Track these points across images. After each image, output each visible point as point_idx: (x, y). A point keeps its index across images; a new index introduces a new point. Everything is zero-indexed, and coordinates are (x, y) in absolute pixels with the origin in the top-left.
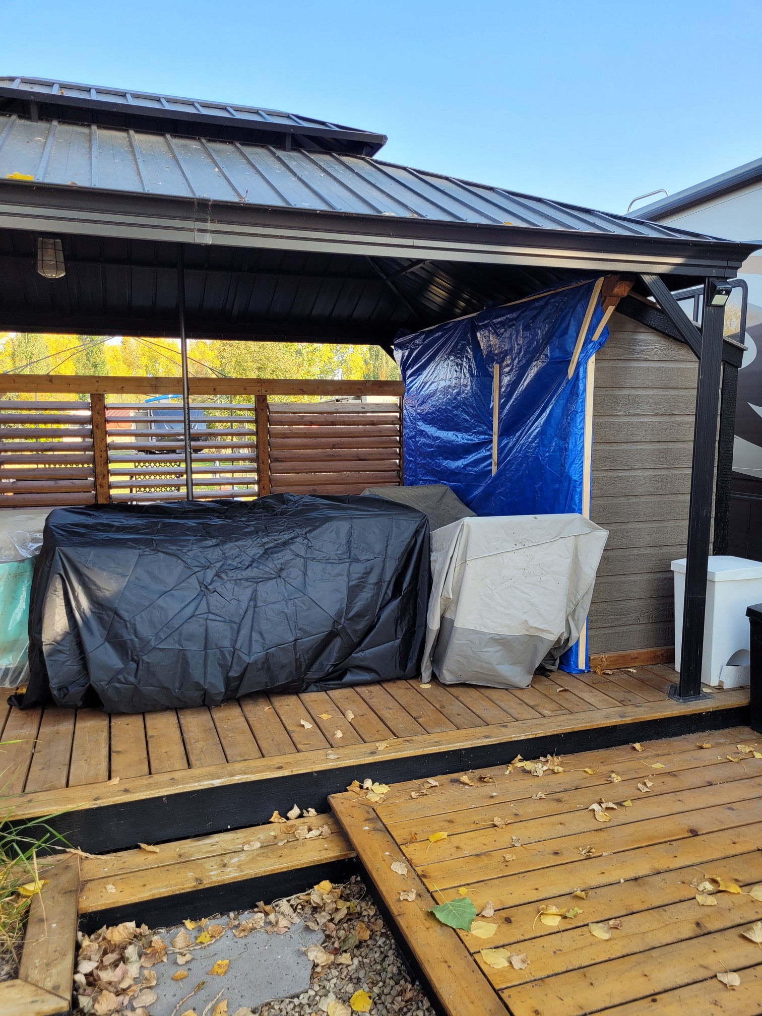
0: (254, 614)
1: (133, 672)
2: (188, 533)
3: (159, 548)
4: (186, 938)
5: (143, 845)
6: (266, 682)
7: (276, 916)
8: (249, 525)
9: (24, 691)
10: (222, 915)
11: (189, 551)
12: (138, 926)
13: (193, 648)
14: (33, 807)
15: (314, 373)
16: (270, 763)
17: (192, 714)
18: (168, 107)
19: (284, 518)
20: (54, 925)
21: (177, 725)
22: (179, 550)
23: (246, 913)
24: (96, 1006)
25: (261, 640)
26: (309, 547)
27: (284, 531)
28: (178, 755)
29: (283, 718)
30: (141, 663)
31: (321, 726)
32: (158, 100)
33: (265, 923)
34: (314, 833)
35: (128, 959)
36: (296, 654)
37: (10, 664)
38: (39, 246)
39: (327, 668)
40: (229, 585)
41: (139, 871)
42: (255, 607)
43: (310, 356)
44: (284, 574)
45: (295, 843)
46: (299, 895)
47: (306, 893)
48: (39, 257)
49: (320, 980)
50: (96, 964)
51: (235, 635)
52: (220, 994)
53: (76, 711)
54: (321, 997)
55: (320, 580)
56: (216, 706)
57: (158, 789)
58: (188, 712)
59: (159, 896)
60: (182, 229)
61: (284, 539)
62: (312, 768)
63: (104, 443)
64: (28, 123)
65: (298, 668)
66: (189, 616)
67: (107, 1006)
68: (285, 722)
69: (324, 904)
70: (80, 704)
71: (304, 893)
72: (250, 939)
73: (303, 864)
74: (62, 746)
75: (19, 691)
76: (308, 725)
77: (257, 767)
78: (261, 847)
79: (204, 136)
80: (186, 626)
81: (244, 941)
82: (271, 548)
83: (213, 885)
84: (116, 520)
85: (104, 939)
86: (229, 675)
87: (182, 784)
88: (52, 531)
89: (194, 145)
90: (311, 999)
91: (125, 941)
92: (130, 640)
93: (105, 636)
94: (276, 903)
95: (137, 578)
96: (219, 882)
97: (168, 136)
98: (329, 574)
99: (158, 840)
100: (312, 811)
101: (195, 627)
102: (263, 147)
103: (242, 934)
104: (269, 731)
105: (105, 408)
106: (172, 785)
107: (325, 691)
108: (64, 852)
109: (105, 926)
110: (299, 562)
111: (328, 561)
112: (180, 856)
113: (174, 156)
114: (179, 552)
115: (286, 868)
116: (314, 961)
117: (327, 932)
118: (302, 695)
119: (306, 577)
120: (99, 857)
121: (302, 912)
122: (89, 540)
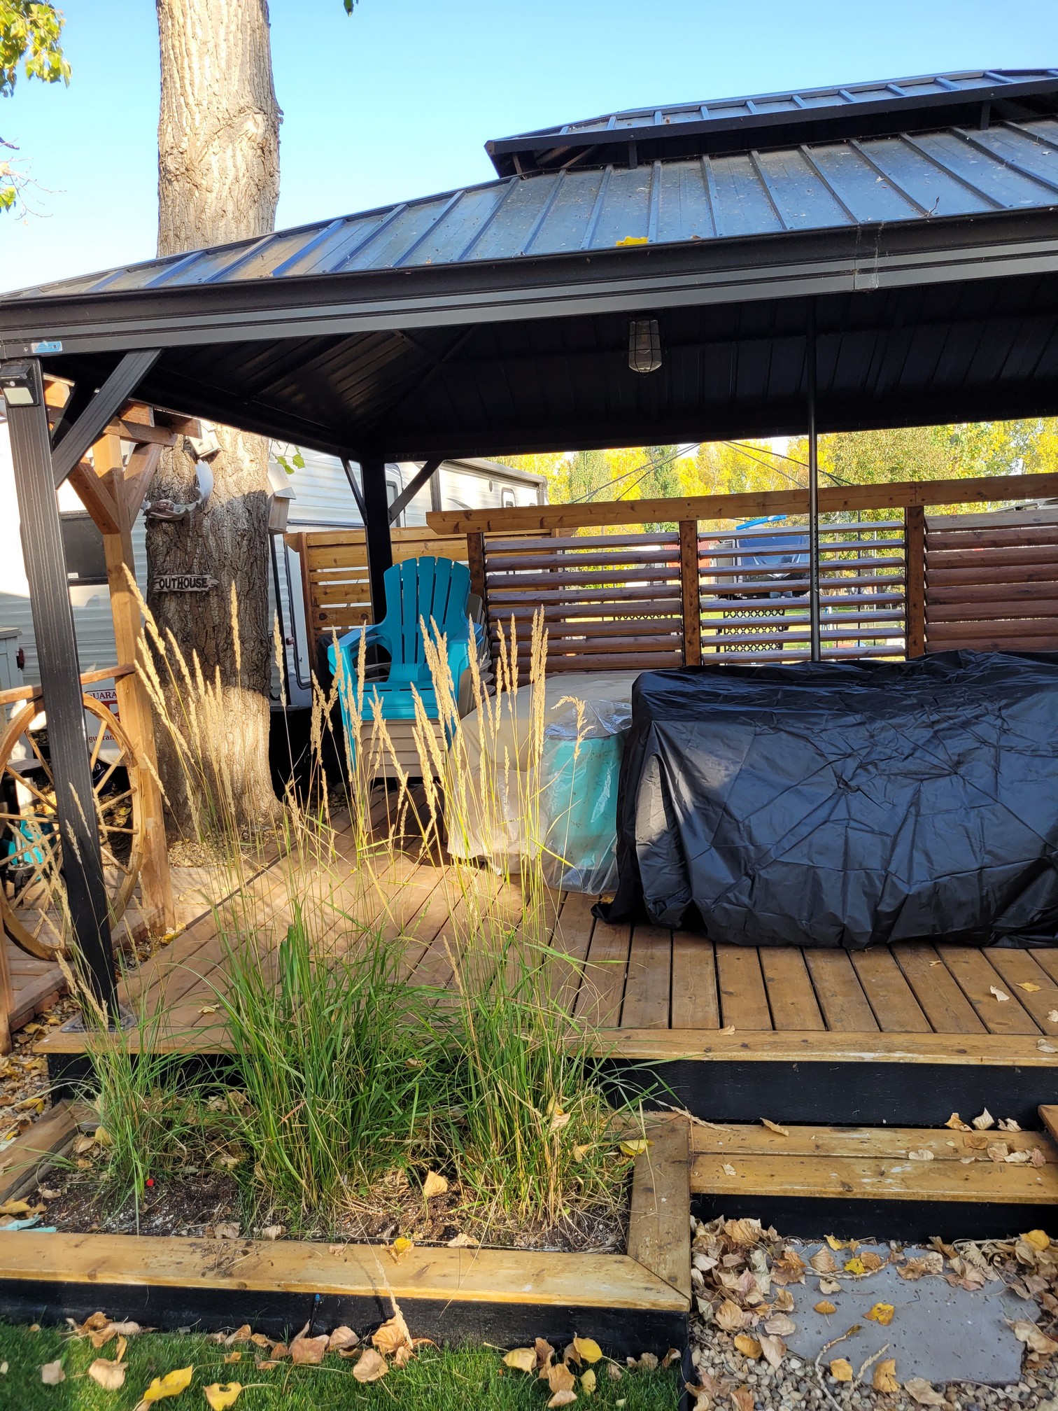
0: (916, 824)
1: (747, 890)
2: (820, 705)
3: (781, 726)
4: (830, 1260)
5: (766, 1122)
6: (934, 926)
7: (961, 1263)
8: (910, 696)
9: (610, 900)
10: (879, 1241)
11: (822, 731)
12: (765, 1227)
13: (828, 865)
14: (632, 1047)
15: (979, 468)
16: (945, 1043)
17: (823, 957)
18: (806, 105)
19: (962, 686)
20: (664, 1200)
21: (804, 969)
22: (809, 729)
23: (914, 1247)
24: (718, 1316)
25: (926, 863)
26: (1005, 731)
27: (963, 705)
28: (809, 1009)
29: (960, 980)
30: (757, 879)
31: (1023, 1000)
32: (790, 100)
33: (944, 1268)
34: (1018, 1157)
35: (755, 1267)
36: (981, 889)
37: (592, 866)
38: (632, 332)
39: (1031, 915)
40: (879, 782)
41: (763, 1155)
42: (918, 814)
43: (972, 444)
44: (962, 770)
45: (988, 1164)
46: (995, 1241)
47: (1007, 1241)
48: (631, 347)
49: (1037, 1373)
50: (716, 1263)
51: (888, 853)
52: (884, 1350)
53: (672, 933)
54: (1040, 1398)
55: (1021, 781)
56: (858, 950)
57: (786, 1051)
58: (818, 953)
59: (792, 1195)
60: (838, 273)
61: (963, 718)
62: (1014, 1061)
63: (695, 587)
64: (625, 171)
65: (985, 909)
66: (822, 821)
67: (732, 1320)
68: (964, 986)
69: (1038, 1264)
70: (679, 924)
71: (1004, 1241)
72: (921, 1285)
73: (1003, 1198)
74: (661, 974)
75: (603, 900)
76: (1002, 997)
77: (927, 1045)
78: (935, 1160)
79: (855, 136)
80: (816, 835)
81: (914, 1286)
82: (943, 730)
83: (866, 1197)
84: (721, 687)
85: (723, 1232)
86: (879, 908)
87: (819, 1050)
88: (645, 700)
89: (842, 151)
90: (1025, 1396)
91: (749, 1243)
92: (744, 847)
93: (710, 840)
94: (960, 1245)
95: (752, 766)
96: (875, 1195)
97: (805, 148)
98: (1037, 772)
99: (786, 1120)
100: (1013, 1124)
101: (830, 836)
102: (943, 131)
103: (910, 1276)
104: (941, 996)
105: (698, 539)
106: (805, 1049)
107: (1026, 949)
108: (668, 1110)
109: (722, 1217)
110: (987, 753)
111: (1035, 753)
112: (818, 1147)
113: (818, 174)
114: (808, 732)
115: (976, 1198)
116: (1026, 1343)
117: (1045, 1307)
118: (987, 951)
119: (999, 775)
120: (711, 1125)
121: (1001, 1267)
122: (690, 712)
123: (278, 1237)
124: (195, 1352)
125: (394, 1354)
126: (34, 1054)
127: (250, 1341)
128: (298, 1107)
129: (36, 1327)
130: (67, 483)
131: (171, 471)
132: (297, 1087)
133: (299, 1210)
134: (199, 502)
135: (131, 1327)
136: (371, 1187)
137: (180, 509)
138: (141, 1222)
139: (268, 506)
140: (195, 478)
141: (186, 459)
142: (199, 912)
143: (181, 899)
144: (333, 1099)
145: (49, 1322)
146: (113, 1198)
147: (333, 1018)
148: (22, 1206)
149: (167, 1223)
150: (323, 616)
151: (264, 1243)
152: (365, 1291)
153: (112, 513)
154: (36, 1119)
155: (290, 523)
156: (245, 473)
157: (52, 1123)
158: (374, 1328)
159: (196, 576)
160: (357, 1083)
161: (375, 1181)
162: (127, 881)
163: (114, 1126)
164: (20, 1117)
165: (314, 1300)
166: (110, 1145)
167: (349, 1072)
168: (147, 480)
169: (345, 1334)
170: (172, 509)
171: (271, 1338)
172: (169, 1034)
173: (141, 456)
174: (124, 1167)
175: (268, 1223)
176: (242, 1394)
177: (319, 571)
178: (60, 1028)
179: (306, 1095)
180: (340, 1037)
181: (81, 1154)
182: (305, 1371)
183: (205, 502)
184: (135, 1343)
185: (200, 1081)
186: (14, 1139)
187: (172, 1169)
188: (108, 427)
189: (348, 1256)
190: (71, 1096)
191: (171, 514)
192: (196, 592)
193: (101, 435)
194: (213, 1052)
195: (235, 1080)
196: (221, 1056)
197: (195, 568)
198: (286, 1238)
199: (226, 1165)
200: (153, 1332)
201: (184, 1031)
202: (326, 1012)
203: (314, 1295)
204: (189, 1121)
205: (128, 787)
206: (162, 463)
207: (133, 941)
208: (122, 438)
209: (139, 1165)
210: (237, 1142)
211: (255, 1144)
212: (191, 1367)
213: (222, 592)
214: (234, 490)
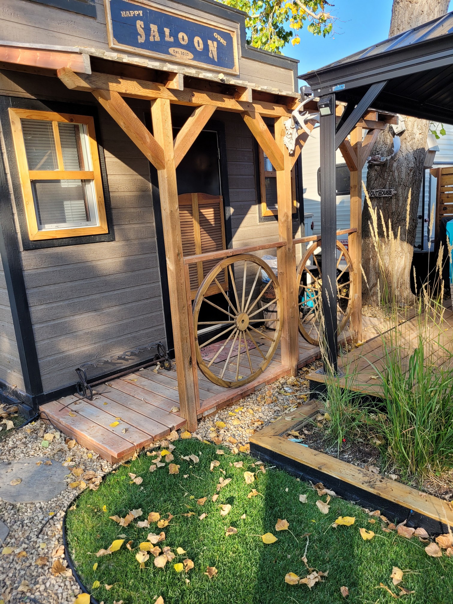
123: (395, 480)
124: (356, 512)
125: (446, 550)
126: (305, 379)
127: (379, 517)
128: (411, 428)
129: (298, 479)
130: (339, 149)
131: (382, 142)
132: (411, 420)
133: (406, 471)
134: (393, 155)
135: (333, 493)
136: (442, 474)
137: (384, 159)
138: (339, 454)
139: (425, 155)
140: (393, 144)
141: (389, 136)
142: (372, 336)
143: (365, 329)
144: (428, 430)
145: (303, 479)
146: (330, 441)
147: (432, 394)
148: (297, 434)
149: (350, 458)
150: (445, 208)
151: (389, 480)
152: (435, 517)
153: (355, 161)
154: (304, 403)
155: (434, 164)
156: (416, 139)
157: (310, 406)
158: (438, 535)
159: (387, 190)
160: (440, 426)
161: (444, 471)
162: (345, 318)
163: (333, 414)
164: (298, 401)
165: (410, 512)
166: (330, 421)
167: (437, 420)
168: (371, 146)
169: (422, 532)
170: (380, 159)
171: (388, 519)
172: (357, 384)
173: (370, 136)
174: (335, 430)
175: (392, 473)
176: (375, 537)
177: (446, 186)
178: (315, 371)
179: (415, 424)
180: (435, 403)
181: (319, 421)
182: (403, 539)
183: (395, 155)
184: (333, 499)
185: (368, 406)
186: (296, 408)
187: (353, 438)
188: (358, 123)
189: (428, 499)
190: (317, 398)
191: (380, 161)
192: (386, 197)
193: (354, 127)
194: (374, 395)
195: (383, 410)
196: (378, 398)
197: (387, 186)
198: (399, 481)
199: (375, 443)
200: (340, 498)
201: (363, 384)
202: (429, 390)
203: (410, 510)
204: (362, 421)
205: (349, 280)
206: (378, 138)
207: (346, 342)
208: (363, 128)
209: (341, 432)
210: (381, 435)
211: (389, 438)
212: (355, 518)
213: (398, 197)
214: (409, 148)
